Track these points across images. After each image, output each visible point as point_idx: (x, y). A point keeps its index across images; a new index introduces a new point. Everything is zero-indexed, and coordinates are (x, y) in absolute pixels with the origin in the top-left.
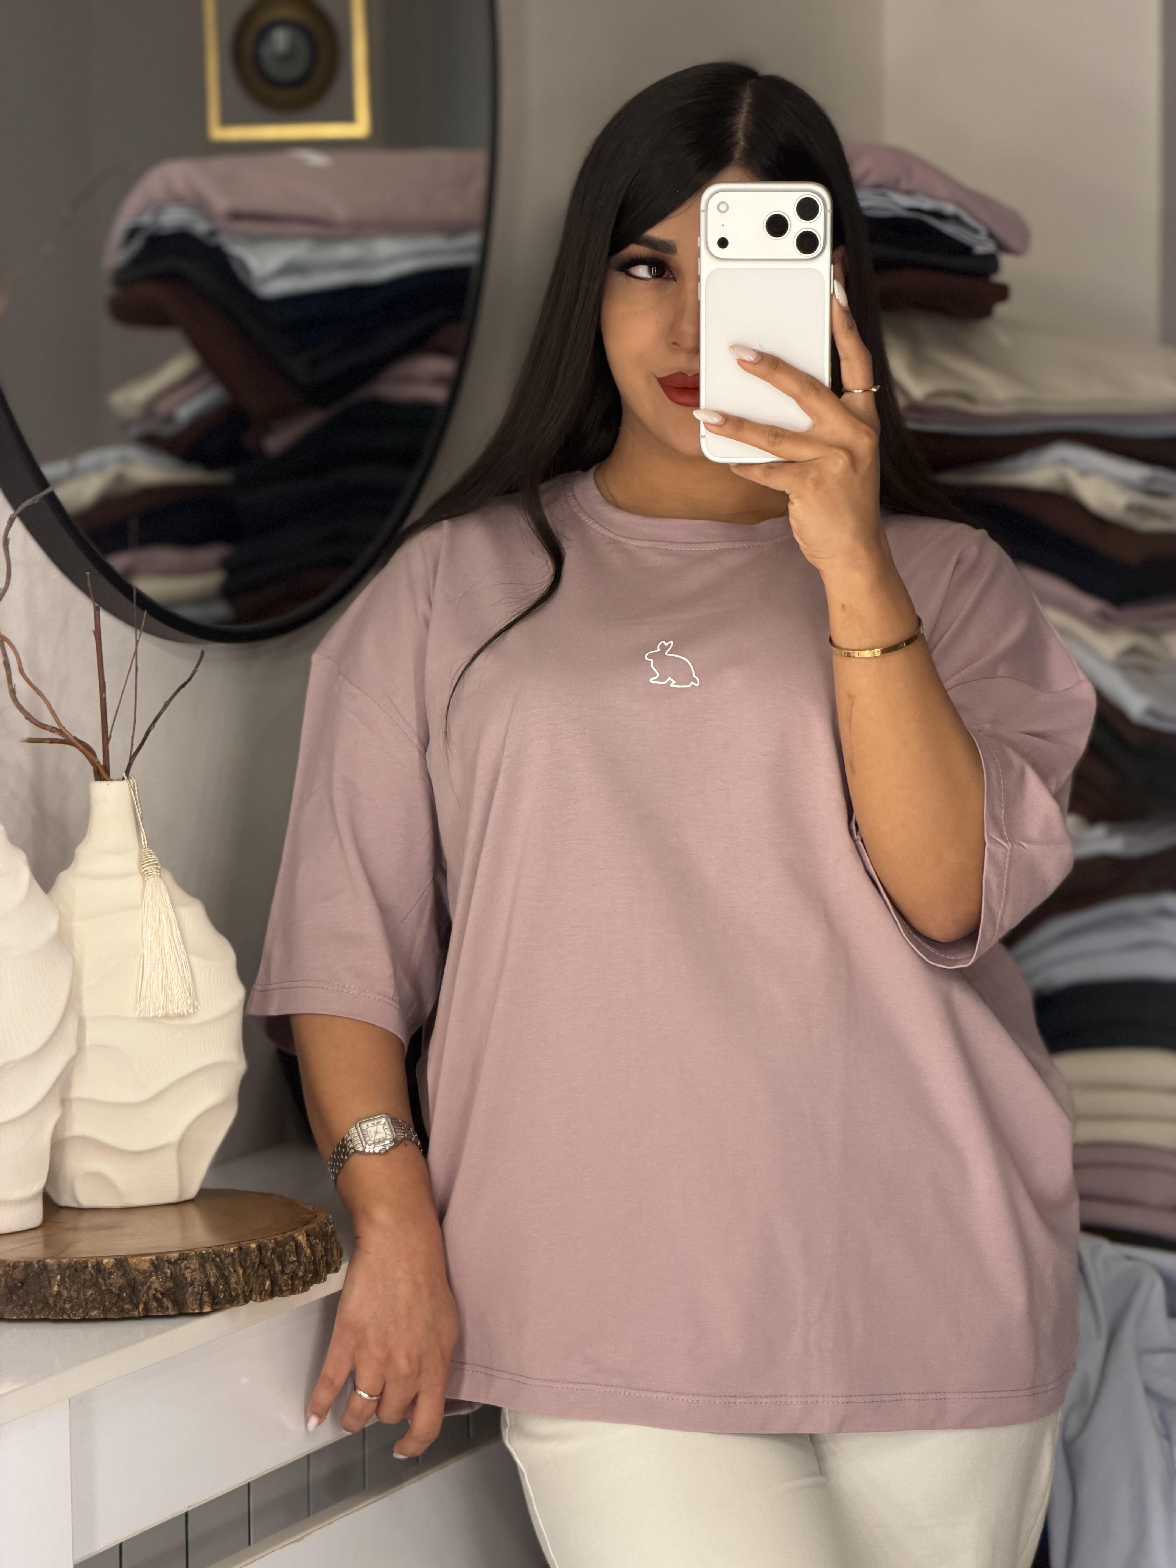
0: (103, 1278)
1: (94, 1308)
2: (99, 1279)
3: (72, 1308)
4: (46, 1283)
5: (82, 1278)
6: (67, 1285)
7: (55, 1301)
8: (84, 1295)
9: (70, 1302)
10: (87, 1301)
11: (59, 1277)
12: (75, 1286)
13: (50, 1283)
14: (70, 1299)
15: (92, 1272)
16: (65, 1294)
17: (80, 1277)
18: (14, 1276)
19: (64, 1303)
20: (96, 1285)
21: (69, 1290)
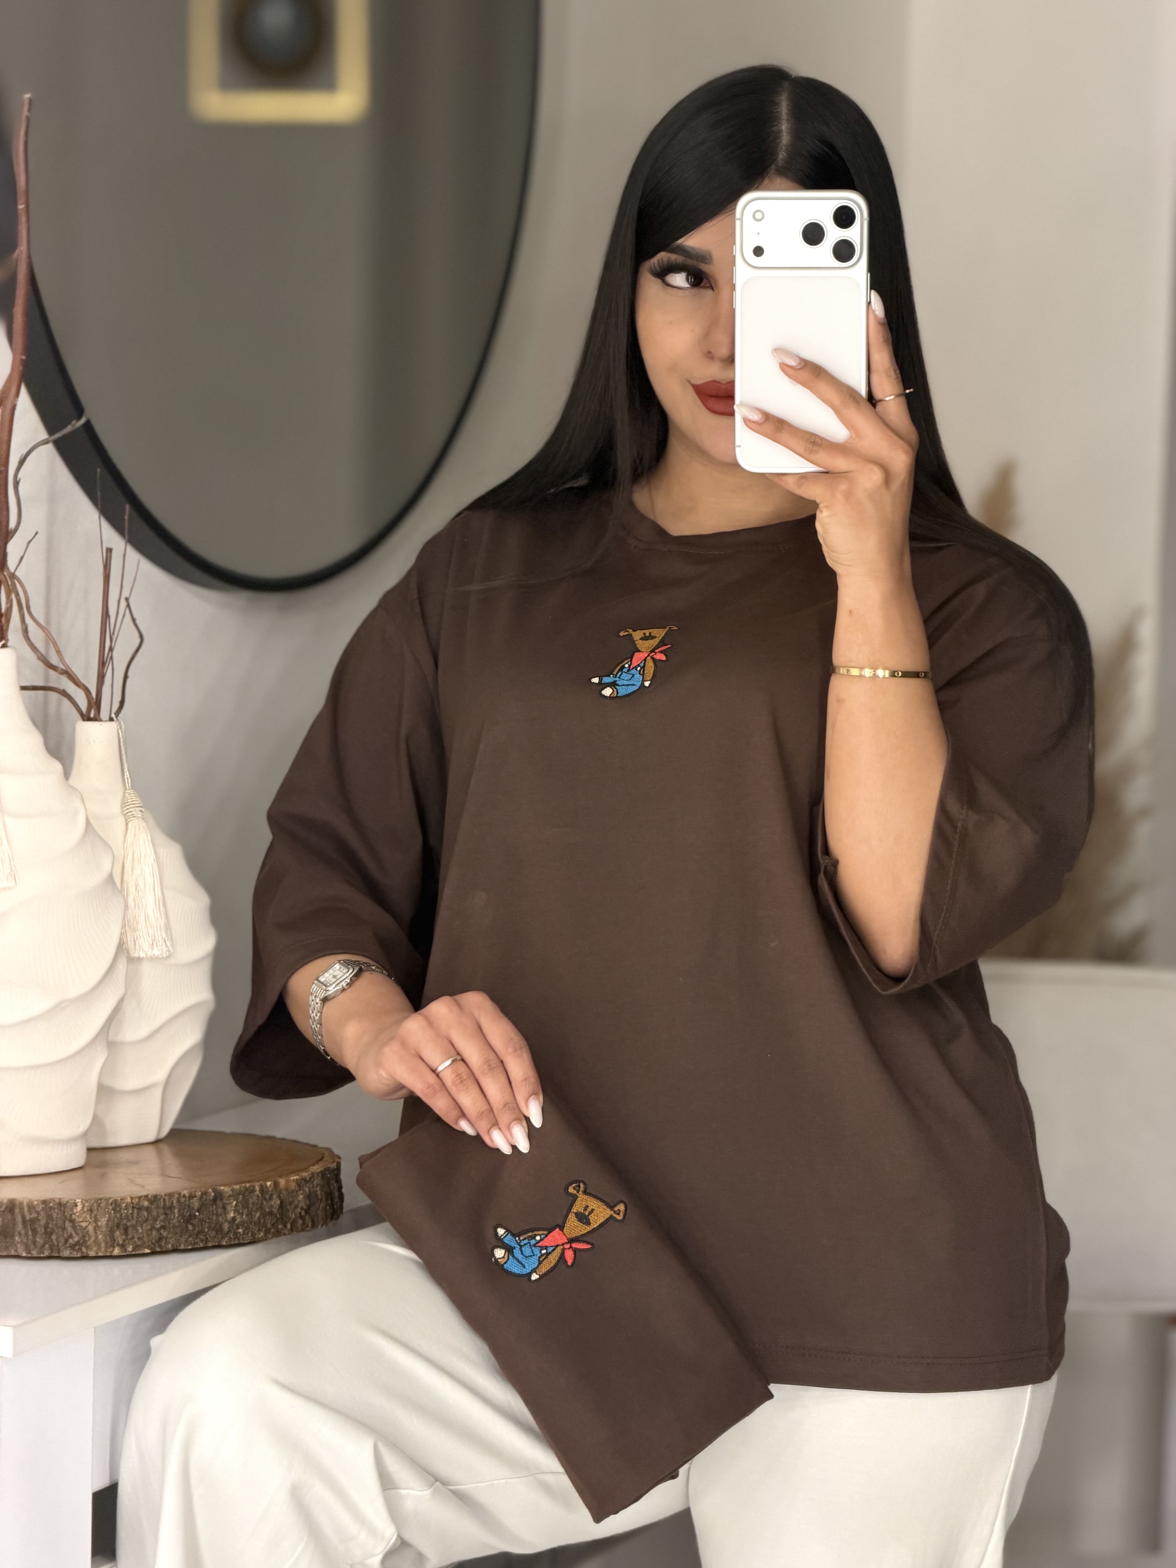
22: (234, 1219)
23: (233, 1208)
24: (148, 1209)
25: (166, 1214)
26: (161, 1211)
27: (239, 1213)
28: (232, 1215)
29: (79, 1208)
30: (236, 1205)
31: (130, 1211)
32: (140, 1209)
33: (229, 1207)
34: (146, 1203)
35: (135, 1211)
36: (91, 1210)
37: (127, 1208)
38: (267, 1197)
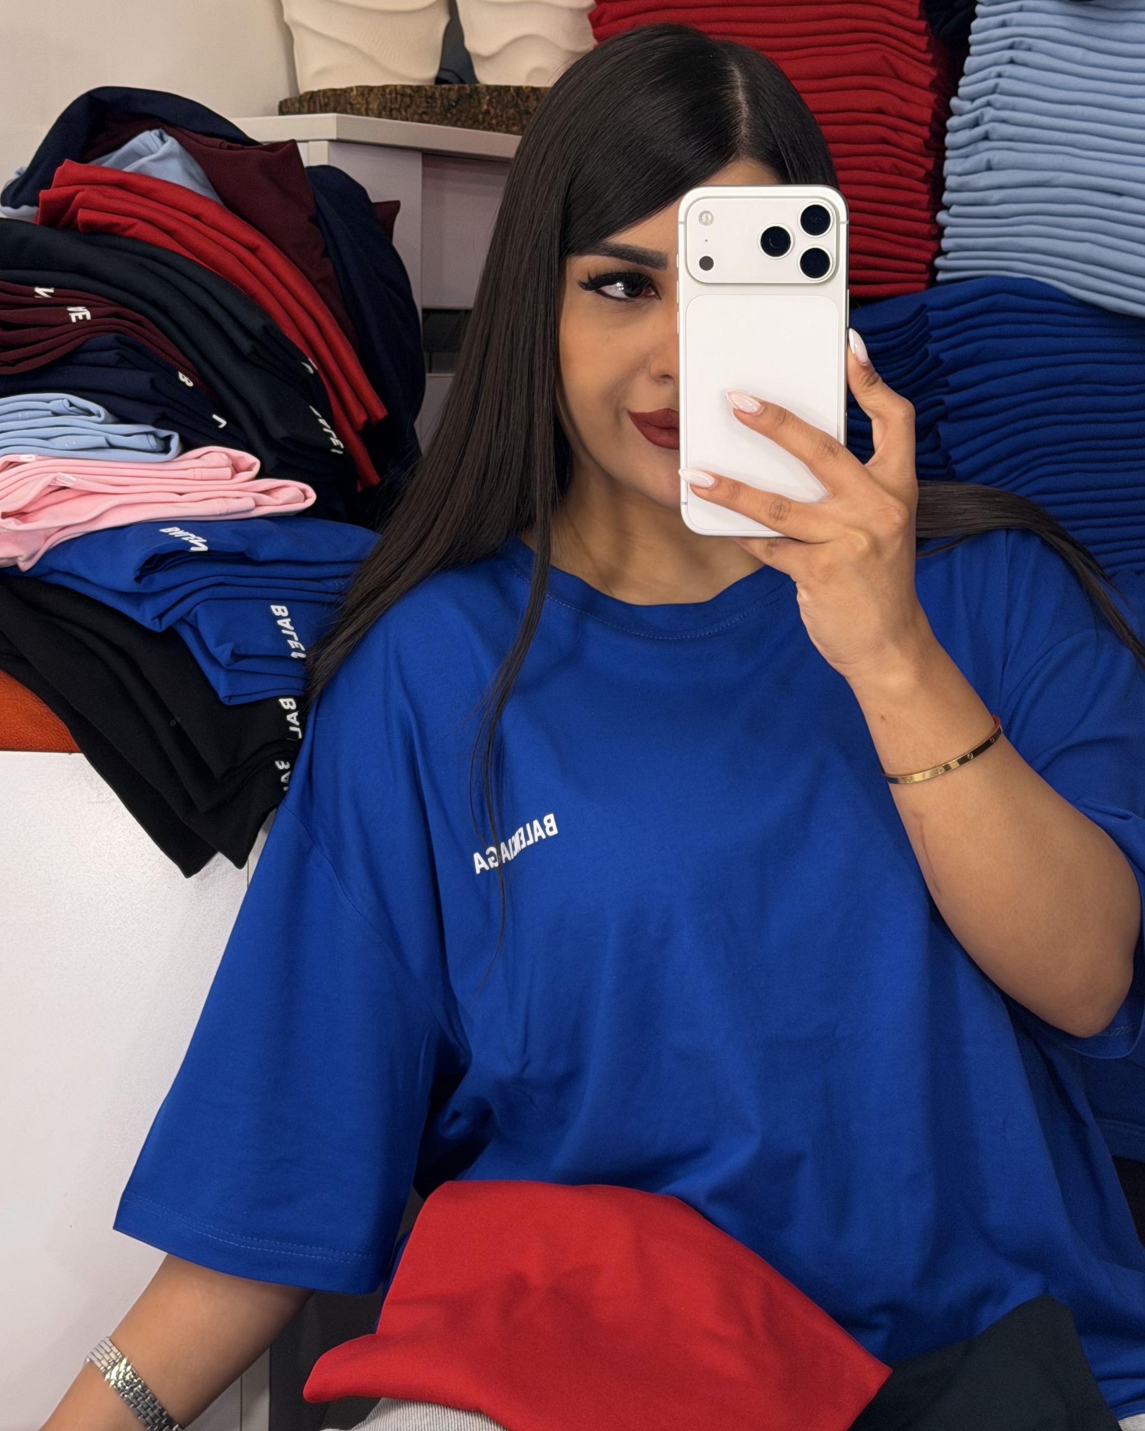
0: (522, 100)
1: (514, 125)
2: (520, 102)
3: (498, 123)
4: (477, 103)
5: (506, 99)
6: (494, 105)
7: (483, 118)
8: (507, 114)
9: (496, 118)
10: (509, 119)
11: (488, 98)
12: (499, 107)
13: (480, 102)
14: (496, 116)
15: (514, 94)
16: (492, 111)
17: (503, 99)
18: (450, 97)
19: (492, 119)
20: (516, 105)
21: (496, 109)
22: (487, 112)
23: (486, 102)
24: (410, 96)
25: (428, 102)
26: (423, 99)
27: (493, 107)
28: (485, 107)
29: (355, 92)
30: (490, 100)
31: (394, 96)
32: (403, 95)
33: (482, 101)
34: (409, 91)
35: (399, 97)
36: (363, 94)
37: (390, 93)
38: (524, 99)
